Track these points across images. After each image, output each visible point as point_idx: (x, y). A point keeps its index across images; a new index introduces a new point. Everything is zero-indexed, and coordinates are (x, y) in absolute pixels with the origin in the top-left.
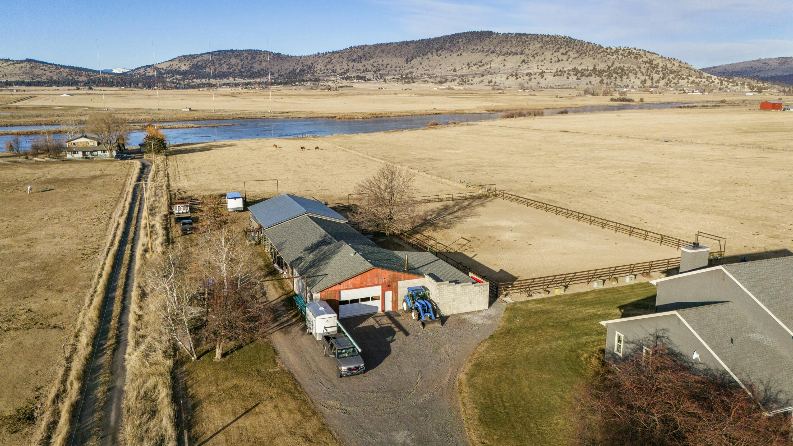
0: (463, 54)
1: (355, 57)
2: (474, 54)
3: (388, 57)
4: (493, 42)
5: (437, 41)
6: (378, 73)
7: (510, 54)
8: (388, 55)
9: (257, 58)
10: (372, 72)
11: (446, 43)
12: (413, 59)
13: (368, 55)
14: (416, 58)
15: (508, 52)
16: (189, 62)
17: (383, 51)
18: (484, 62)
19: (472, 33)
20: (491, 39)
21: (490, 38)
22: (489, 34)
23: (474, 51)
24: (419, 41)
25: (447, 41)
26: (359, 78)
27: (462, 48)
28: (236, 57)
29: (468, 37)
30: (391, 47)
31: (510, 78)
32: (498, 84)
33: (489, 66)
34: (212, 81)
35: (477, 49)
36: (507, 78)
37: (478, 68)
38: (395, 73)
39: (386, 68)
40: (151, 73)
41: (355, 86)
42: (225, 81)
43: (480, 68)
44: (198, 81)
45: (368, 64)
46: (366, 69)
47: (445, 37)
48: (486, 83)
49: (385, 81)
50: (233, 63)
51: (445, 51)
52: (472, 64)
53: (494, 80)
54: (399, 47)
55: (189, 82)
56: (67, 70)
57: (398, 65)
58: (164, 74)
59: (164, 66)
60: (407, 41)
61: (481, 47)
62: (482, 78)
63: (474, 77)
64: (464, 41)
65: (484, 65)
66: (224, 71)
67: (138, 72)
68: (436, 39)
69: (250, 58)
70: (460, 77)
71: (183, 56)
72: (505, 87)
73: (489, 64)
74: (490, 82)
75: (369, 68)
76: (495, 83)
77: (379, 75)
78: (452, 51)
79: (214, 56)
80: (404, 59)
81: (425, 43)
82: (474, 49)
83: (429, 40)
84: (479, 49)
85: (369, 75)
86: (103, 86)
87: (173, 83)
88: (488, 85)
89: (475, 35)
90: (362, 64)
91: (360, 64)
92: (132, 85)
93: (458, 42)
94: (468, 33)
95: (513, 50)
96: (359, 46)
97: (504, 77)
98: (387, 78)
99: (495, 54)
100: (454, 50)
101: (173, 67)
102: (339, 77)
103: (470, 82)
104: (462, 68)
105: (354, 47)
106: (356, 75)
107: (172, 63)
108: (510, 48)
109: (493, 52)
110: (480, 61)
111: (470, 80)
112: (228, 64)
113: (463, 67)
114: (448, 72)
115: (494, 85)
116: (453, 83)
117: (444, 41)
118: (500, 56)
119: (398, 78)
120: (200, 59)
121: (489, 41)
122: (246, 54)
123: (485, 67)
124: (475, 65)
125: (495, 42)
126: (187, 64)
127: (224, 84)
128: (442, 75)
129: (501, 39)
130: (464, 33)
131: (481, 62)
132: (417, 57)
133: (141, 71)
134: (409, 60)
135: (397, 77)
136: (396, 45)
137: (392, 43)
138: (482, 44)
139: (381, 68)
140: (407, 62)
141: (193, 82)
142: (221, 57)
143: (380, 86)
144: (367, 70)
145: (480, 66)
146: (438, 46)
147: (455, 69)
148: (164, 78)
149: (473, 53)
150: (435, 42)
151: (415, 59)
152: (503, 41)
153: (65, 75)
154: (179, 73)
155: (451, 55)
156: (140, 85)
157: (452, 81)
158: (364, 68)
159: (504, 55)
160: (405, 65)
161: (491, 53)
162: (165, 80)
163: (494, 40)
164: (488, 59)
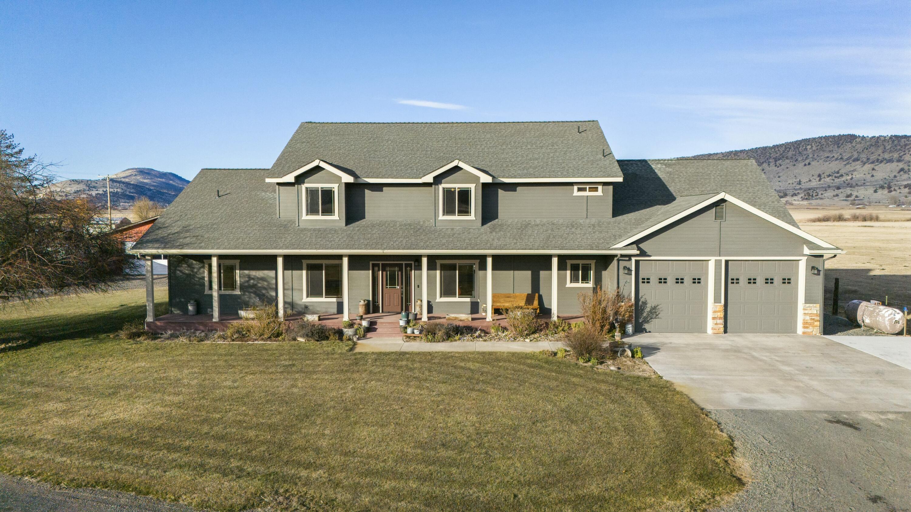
0: (813, 163)
2: (828, 163)
4: (856, 148)
5: (777, 149)
7: (881, 162)
11: (788, 151)
15: (878, 160)
18: (842, 172)
19: (826, 138)
20: (854, 144)
21: (852, 143)
22: (852, 138)
23: (829, 159)
25: (790, 148)
27: (811, 156)
29: (820, 143)
31: (880, 192)
32: (861, 198)
33: (849, 178)
35: (834, 157)
36: (875, 191)
37: (833, 180)
43: (837, 180)
47: (787, 144)
48: (842, 196)
51: (788, 161)
52: (825, 175)
53: (855, 193)
60: (736, 151)
61: (838, 154)
62: (837, 192)
63: (826, 190)
64: (814, 148)
65: (842, 176)
68: (774, 147)
70: (805, 190)
72: (870, 203)
73: (850, 175)
74: (848, 196)
76: (857, 197)
78: (797, 160)
81: (759, 152)
82: (828, 157)
83: (765, 148)
84: (836, 157)
88: (846, 200)
89: (830, 140)
93: (806, 149)
94: (821, 138)
95: (887, 156)
97: (871, 190)
99: (859, 162)
100: (799, 159)
103: (820, 196)
104: (810, 181)
108: (882, 155)
109: (857, 160)
110: (837, 170)
111: (820, 194)
113: (811, 179)
114: (789, 186)
115: (855, 200)
116: (795, 198)
117: (786, 148)
118: (867, 164)
121: (850, 146)
123: (844, 179)
124: (829, 176)
125: (859, 147)
128: (782, 188)
129: (868, 143)
130: (814, 139)
131: (838, 172)
137: (717, 154)
138: (840, 151)
145: (836, 177)
147: (800, 181)
149: (826, 161)
150: (773, 150)
152: (872, 145)
155: (794, 165)
157: (794, 195)
159: (873, 163)
161: (854, 161)
163: (858, 145)
164: (849, 168)
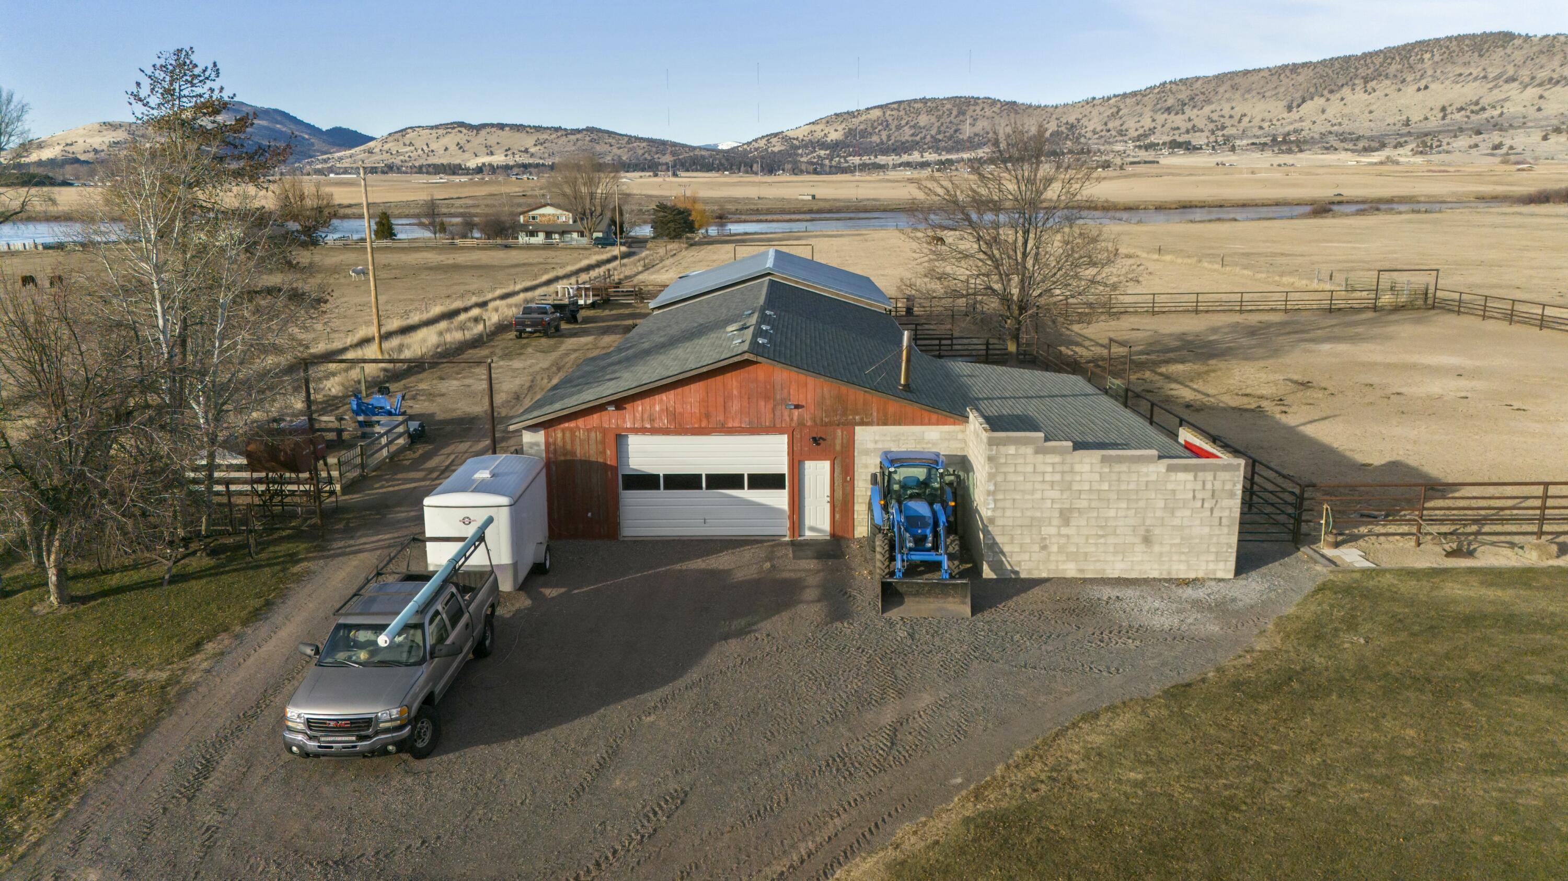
0: (1433, 86)
1: (1170, 102)
2: (1459, 86)
3: (1246, 100)
4: (1512, 58)
5: (1369, 61)
6: (1220, 133)
7: (1558, 82)
8: (1246, 96)
9: (970, 113)
10: (1207, 133)
11: (1390, 64)
12: (1304, 101)
13: (1202, 97)
14: (1312, 99)
15: (1551, 79)
16: (843, 126)
17: (1234, 88)
18: (1484, 102)
19: (1460, 39)
20: (1509, 51)
21: (1505, 48)
22: (1506, 38)
23: (1462, 78)
24: (1323, 63)
25: (1393, 59)
26: (1174, 145)
27: (1430, 72)
28: (929, 112)
29: (1447, 47)
30: (1255, 78)
31: (1553, 138)
32: (1519, 150)
33: (1496, 113)
34: (882, 160)
35: (1471, 74)
36: (1545, 138)
37: (1468, 117)
38: (1260, 132)
39: (1240, 121)
40: (777, 147)
41: (1163, 161)
42: (905, 158)
43: (1474, 117)
44: (856, 160)
45: (1199, 116)
46: (1194, 126)
47: (1389, 50)
48: (1485, 148)
49: (1233, 149)
50: (922, 124)
51: (1388, 82)
52: (1454, 107)
53: (1508, 142)
54: (1276, 77)
55: (839, 162)
56: (644, 144)
57: (1268, 116)
58: (799, 148)
59: (800, 134)
60: (1294, 65)
61: (1480, 69)
62: (1476, 139)
63: (1455, 136)
64: (1437, 58)
65: (1483, 109)
66: (903, 139)
67: (756, 145)
68: (1365, 56)
69: (955, 112)
70: (1418, 137)
71: (836, 114)
72: (1536, 159)
73: (1498, 107)
74: (1496, 147)
75: (1200, 123)
76: (1511, 148)
77: (1220, 139)
78: (1404, 81)
79: (889, 112)
80: (1285, 103)
81: (1337, 65)
82: (1460, 75)
83: (1347, 59)
84: (1475, 74)
85: (1198, 139)
86: (697, 170)
87: (812, 163)
88: (1492, 155)
89: (1467, 42)
90: (1186, 117)
91: (1180, 116)
92: (742, 168)
93: (1421, 60)
94: (1449, 39)
96: (1181, 80)
97: (1537, 136)
98: (1238, 142)
99: (1515, 85)
100: (1409, 79)
101: (816, 134)
102: (1131, 145)
103: (1445, 147)
104: (1426, 119)
105: (1171, 82)
106: (1167, 139)
107: (813, 128)
108: (1558, 69)
109: (1513, 79)
110: (1474, 100)
111: (1444, 143)
112: (913, 127)
113: (1429, 115)
114: (1388, 128)
115: (1507, 154)
116: (1400, 151)
117: (1386, 58)
118: (1529, 88)
119: (1265, 144)
120: (864, 117)
121: (1502, 53)
122: (948, 106)
123: (1486, 115)
124: (1461, 109)
125: (1519, 56)
126: (840, 128)
127: (900, 165)
128: (1374, 133)
129: (1535, 49)
130: (1438, 40)
131: (1477, 103)
132: (1316, 98)
133: (762, 143)
134: (1295, 104)
135: (1263, 140)
136: (1267, 74)
137: (1260, 70)
138: (1484, 62)
139: (1228, 122)
140: (1290, 108)
141: (847, 162)
142: (902, 113)
143: (1219, 159)
144: (1194, 129)
145: (1472, 112)
146: (1369, 72)
147: (1408, 120)
148: (797, 155)
149: (1457, 83)
150: (1362, 62)
151: (1309, 102)
152: (1542, 52)
153: (640, 152)
154: (823, 145)
155: (1400, 90)
156: (755, 167)
157: (1399, 145)
158: (1190, 125)
159: (1540, 85)
160: (1285, 115)
161: (1507, 81)
162: (799, 158)
163: (1516, 52)
164: (1497, 95)
